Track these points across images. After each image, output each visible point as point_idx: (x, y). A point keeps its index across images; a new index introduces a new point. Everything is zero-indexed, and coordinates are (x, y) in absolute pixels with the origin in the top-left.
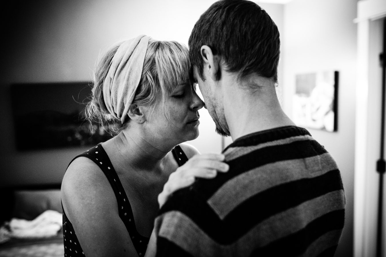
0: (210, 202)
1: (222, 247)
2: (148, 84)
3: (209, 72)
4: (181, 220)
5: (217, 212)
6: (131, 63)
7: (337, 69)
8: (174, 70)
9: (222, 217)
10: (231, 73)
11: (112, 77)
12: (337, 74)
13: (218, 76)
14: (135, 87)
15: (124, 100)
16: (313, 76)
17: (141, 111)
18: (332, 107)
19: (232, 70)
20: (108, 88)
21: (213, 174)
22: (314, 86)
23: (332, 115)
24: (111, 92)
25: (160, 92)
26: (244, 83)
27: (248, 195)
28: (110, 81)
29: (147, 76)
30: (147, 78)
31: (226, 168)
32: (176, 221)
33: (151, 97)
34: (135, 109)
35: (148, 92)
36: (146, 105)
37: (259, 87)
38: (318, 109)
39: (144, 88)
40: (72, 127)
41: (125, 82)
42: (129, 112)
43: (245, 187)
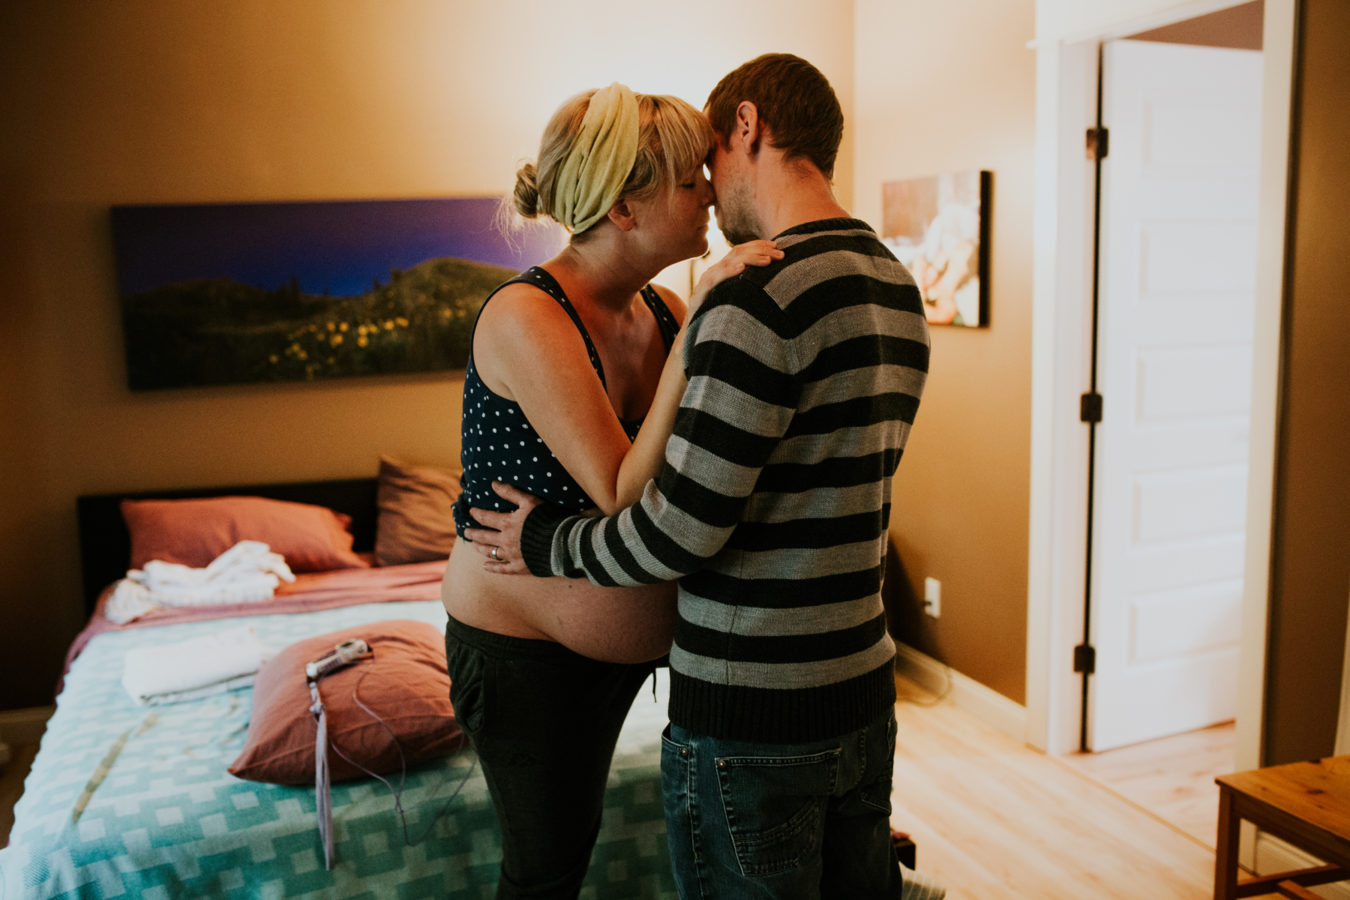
0: (767, 289)
1: (785, 341)
2: (648, 166)
3: (741, 141)
4: (732, 313)
5: (776, 300)
6: (619, 132)
7: (987, 167)
8: (688, 144)
9: (782, 307)
10: (775, 149)
11: (585, 153)
12: (986, 179)
13: (755, 148)
14: (626, 171)
15: (605, 193)
16: (930, 184)
17: (629, 209)
18: (975, 267)
19: (777, 145)
20: (575, 172)
21: (766, 261)
22: (932, 214)
23: (974, 285)
24: (580, 181)
25: (666, 180)
26: (791, 165)
27: (812, 283)
28: (579, 161)
29: (646, 153)
30: (645, 156)
31: (781, 255)
32: (725, 316)
33: (652, 185)
34: (620, 206)
35: (646, 179)
36: (643, 201)
37: (811, 173)
38: (941, 274)
39: (640, 173)
40: (281, 326)
41: (610, 162)
42: (612, 212)
43: (806, 274)
